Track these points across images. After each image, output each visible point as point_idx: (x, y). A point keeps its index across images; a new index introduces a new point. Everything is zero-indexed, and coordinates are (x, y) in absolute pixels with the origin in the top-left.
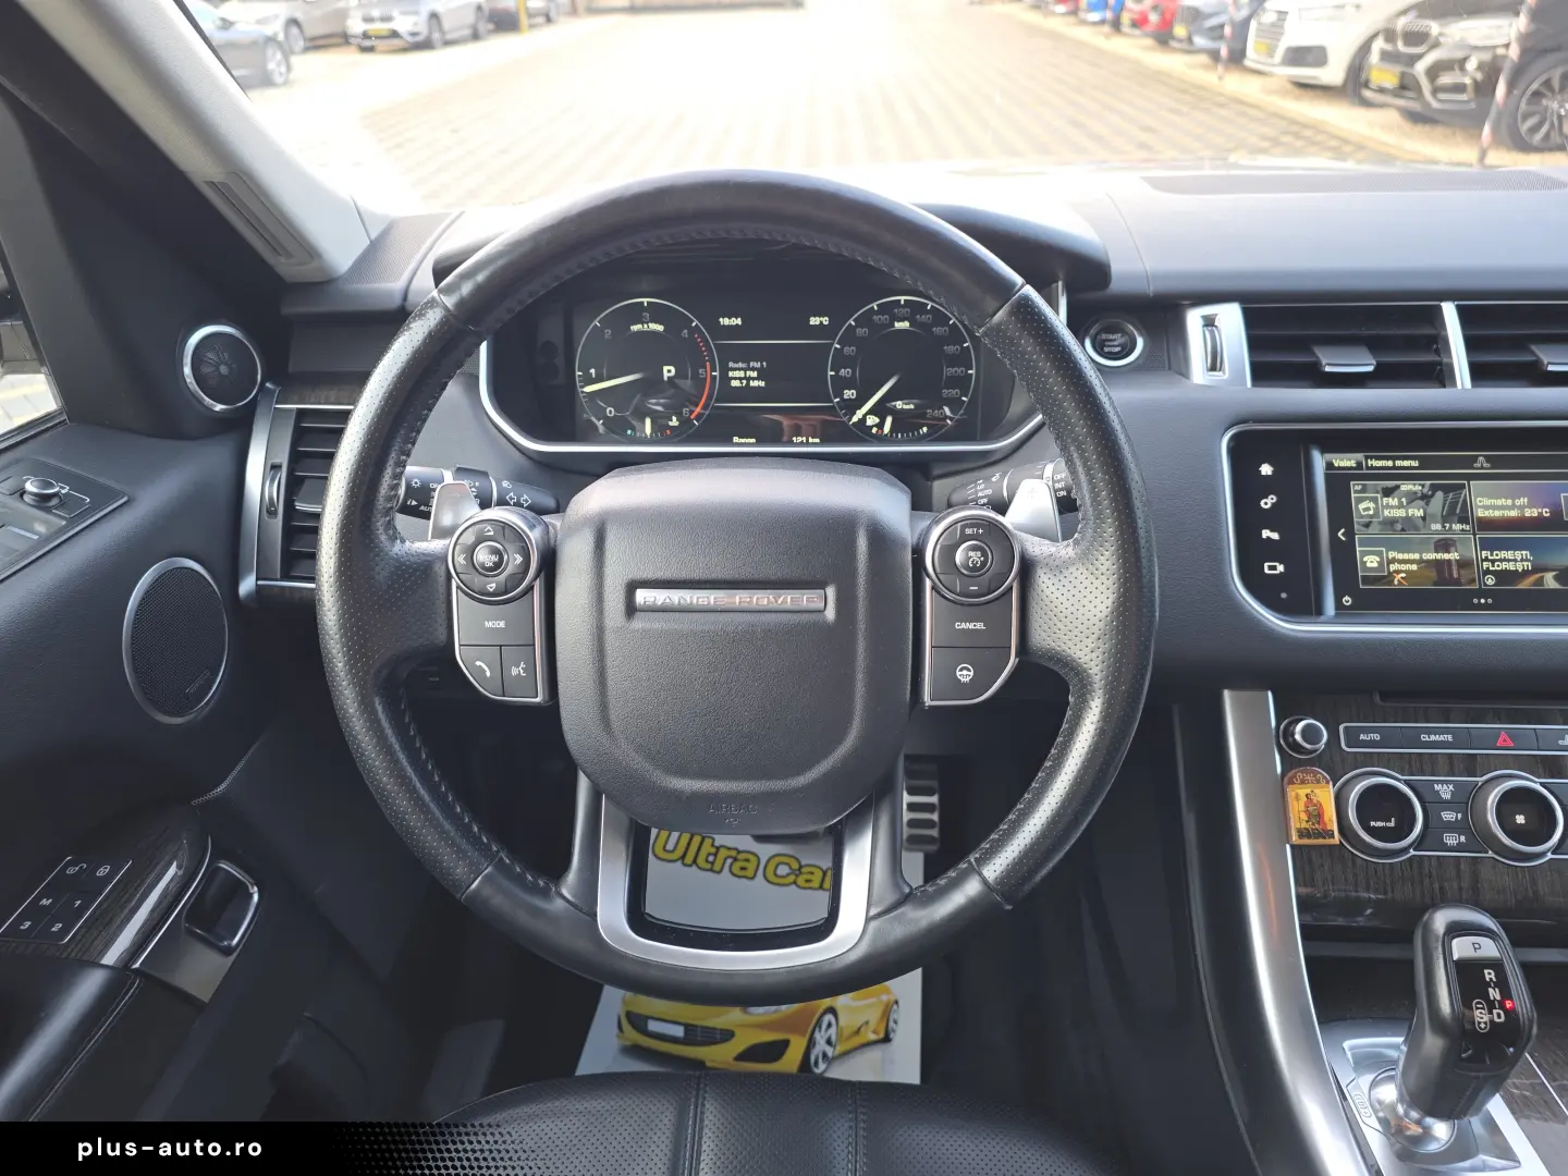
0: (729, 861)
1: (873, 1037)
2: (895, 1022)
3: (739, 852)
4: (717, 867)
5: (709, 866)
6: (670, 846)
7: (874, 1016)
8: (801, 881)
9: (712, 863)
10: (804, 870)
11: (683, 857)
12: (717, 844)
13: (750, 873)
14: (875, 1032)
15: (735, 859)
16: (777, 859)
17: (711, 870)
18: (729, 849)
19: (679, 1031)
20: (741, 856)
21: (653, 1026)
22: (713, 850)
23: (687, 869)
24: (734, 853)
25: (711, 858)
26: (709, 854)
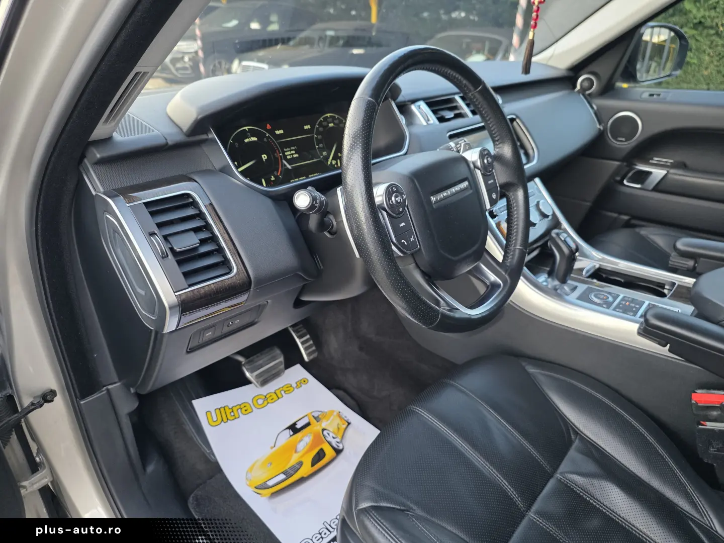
0: (239, 410)
1: (345, 426)
2: (346, 417)
3: (240, 405)
4: (237, 416)
5: (234, 418)
6: (215, 420)
7: (338, 421)
8: (269, 400)
9: (234, 415)
10: (267, 397)
11: (222, 420)
12: (230, 407)
13: (249, 410)
14: (343, 424)
15: (241, 409)
16: (256, 398)
17: (236, 418)
18: (236, 406)
19: (283, 477)
20: (242, 406)
21: (270, 483)
22: (231, 410)
23: (227, 423)
24: (238, 407)
25: (232, 414)
26: (231, 413)
